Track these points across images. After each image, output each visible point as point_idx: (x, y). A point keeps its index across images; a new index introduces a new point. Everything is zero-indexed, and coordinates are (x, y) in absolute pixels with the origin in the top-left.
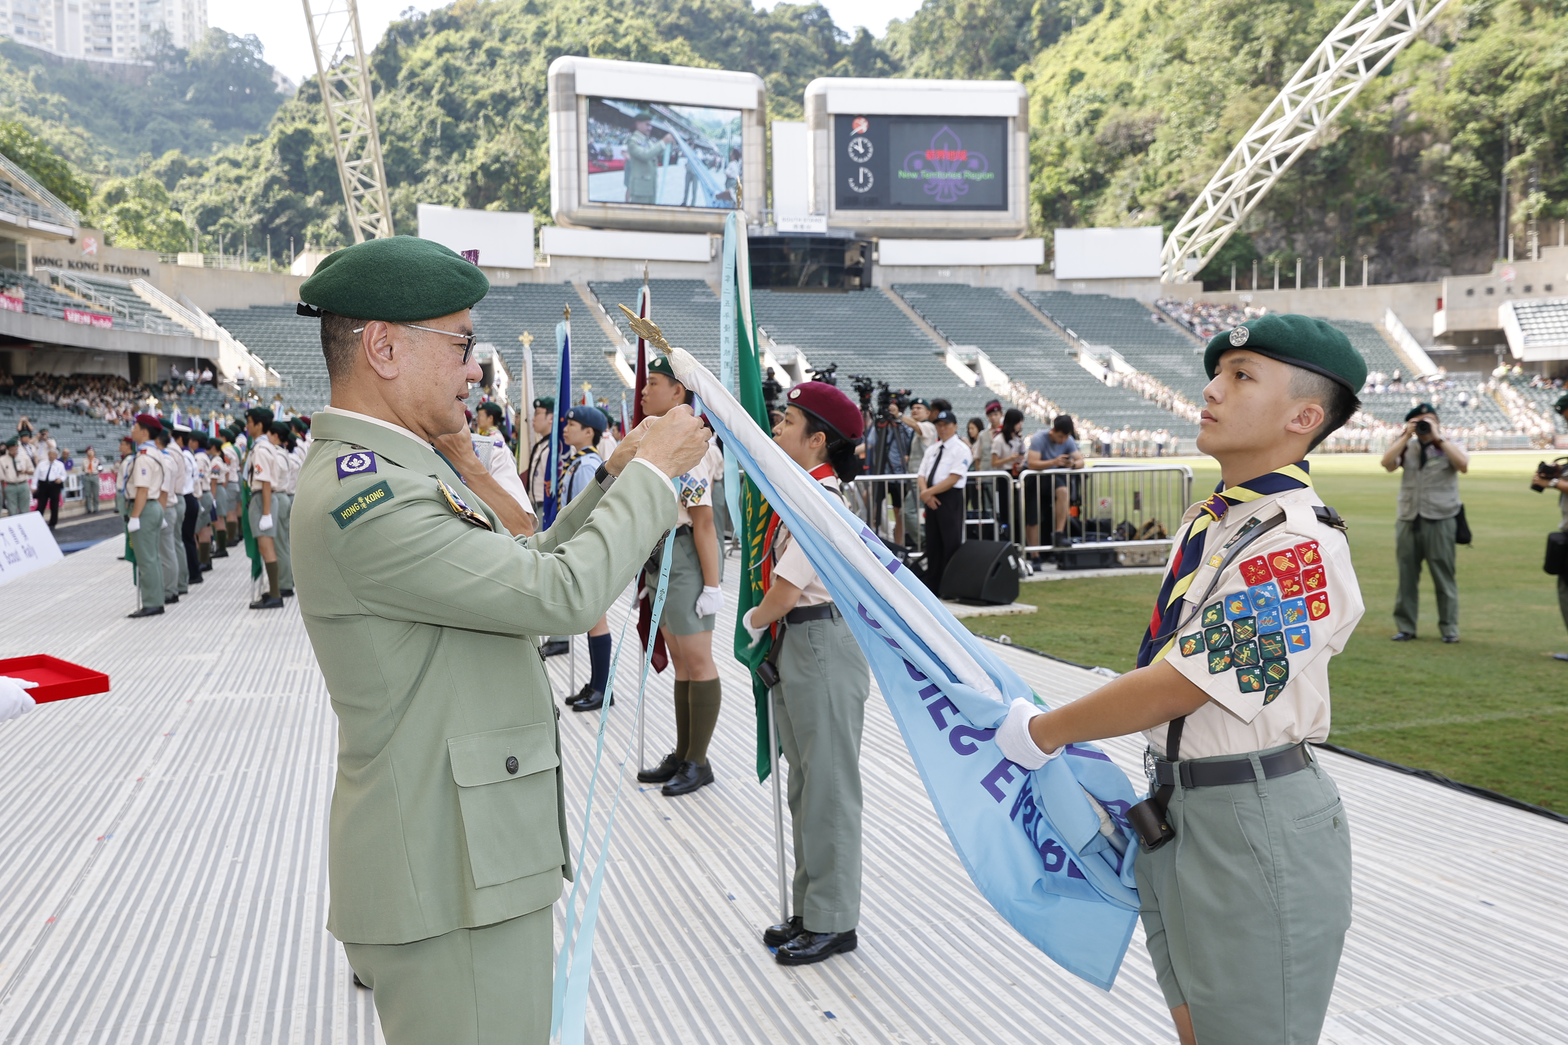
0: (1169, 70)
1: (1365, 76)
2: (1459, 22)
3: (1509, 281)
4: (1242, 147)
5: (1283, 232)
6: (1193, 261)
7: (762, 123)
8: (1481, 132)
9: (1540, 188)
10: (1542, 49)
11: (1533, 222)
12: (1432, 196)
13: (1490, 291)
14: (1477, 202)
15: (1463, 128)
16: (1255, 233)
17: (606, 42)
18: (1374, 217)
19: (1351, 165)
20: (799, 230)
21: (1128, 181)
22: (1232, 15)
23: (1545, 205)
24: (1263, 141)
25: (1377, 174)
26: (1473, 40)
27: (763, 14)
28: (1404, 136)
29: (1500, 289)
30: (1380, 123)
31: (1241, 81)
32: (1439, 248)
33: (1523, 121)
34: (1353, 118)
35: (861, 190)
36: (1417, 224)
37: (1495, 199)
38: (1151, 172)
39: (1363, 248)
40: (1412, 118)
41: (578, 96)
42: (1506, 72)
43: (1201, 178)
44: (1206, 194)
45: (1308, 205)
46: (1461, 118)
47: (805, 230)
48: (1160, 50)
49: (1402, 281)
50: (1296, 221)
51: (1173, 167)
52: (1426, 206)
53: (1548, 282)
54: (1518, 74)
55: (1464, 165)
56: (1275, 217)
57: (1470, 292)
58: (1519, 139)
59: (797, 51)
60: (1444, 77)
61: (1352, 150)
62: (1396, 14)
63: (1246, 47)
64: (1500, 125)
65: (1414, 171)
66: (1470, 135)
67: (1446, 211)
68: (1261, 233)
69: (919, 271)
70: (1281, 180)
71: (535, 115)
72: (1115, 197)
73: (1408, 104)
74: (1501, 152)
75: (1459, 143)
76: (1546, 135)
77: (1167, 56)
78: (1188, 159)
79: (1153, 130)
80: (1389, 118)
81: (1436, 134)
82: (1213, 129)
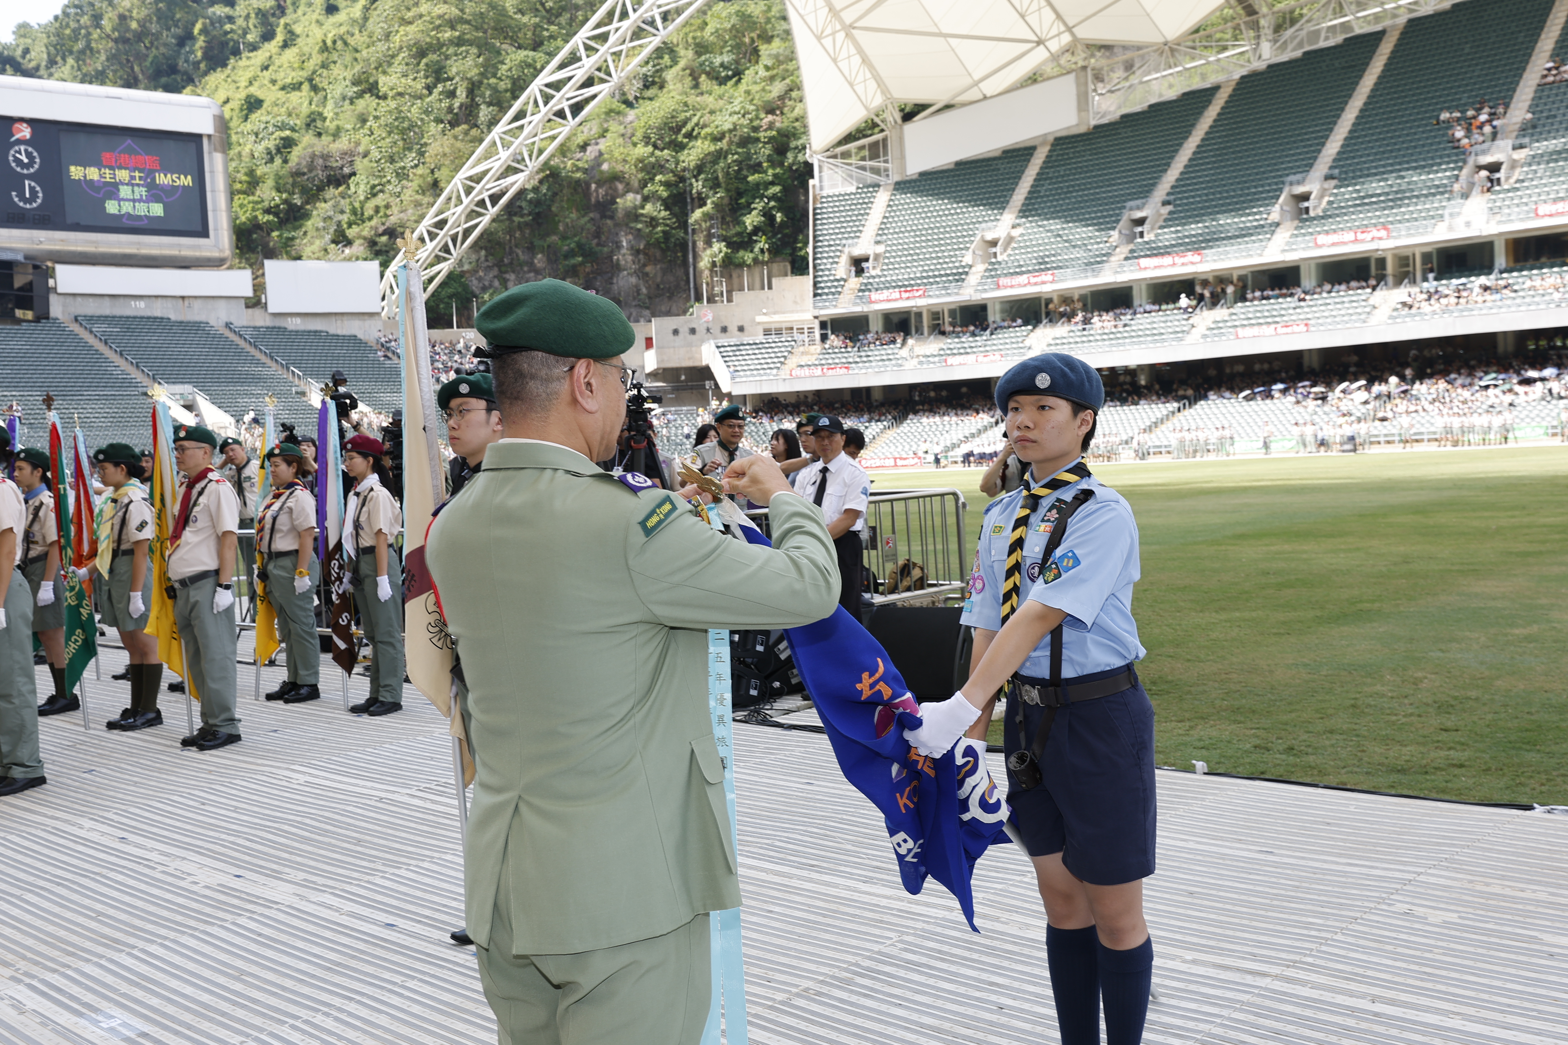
0: (361, 104)
1: (571, 122)
2: (634, 82)
3: (707, 322)
4: (455, 184)
5: (495, 271)
8: (667, 184)
9: (721, 238)
10: (712, 112)
11: (717, 269)
12: (629, 242)
13: (693, 331)
14: (668, 249)
15: (652, 179)
16: (468, 271)
18: (580, 259)
19: (554, 209)
21: (331, 213)
22: (422, 53)
23: (726, 253)
24: (477, 179)
25: (579, 218)
26: (651, 99)
28: (600, 184)
29: (701, 330)
30: (578, 169)
31: (438, 121)
32: (638, 291)
33: (702, 176)
34: (554, 166)
36: (617, 268)
37: (683, 246)
38: (357, 205)
40: (605, 167)
43: (411, 214)
44: (422, 228)
45: (516, 246)
46: (651, 169)
48: (348, 83)
50: (506, 261)
51: (380, 200)
52: (624, 251)
53: (740, 323)
54: (695, 133)
55: (655, 214)
56: (486, 256)
58: (699, 193)
60: (630, 131)
61: (555, 194)
62: (598, 64)
63: (440, 87)
64: (682, 179)
65: (612, 218)
66: (657, 187)
67: (641, 256)
68: (474, 271)
69: (107, 300)
70: (495, 219)
72: (317, 229)
73: (601, 154)
74: (685, 204)
75: (650, 193)
76: (722, 191)
77: (356, 89)
78: (393, 194)
79: (351, 163)
80: (585, 165)
81: (627, 184)
82: (417, 165)
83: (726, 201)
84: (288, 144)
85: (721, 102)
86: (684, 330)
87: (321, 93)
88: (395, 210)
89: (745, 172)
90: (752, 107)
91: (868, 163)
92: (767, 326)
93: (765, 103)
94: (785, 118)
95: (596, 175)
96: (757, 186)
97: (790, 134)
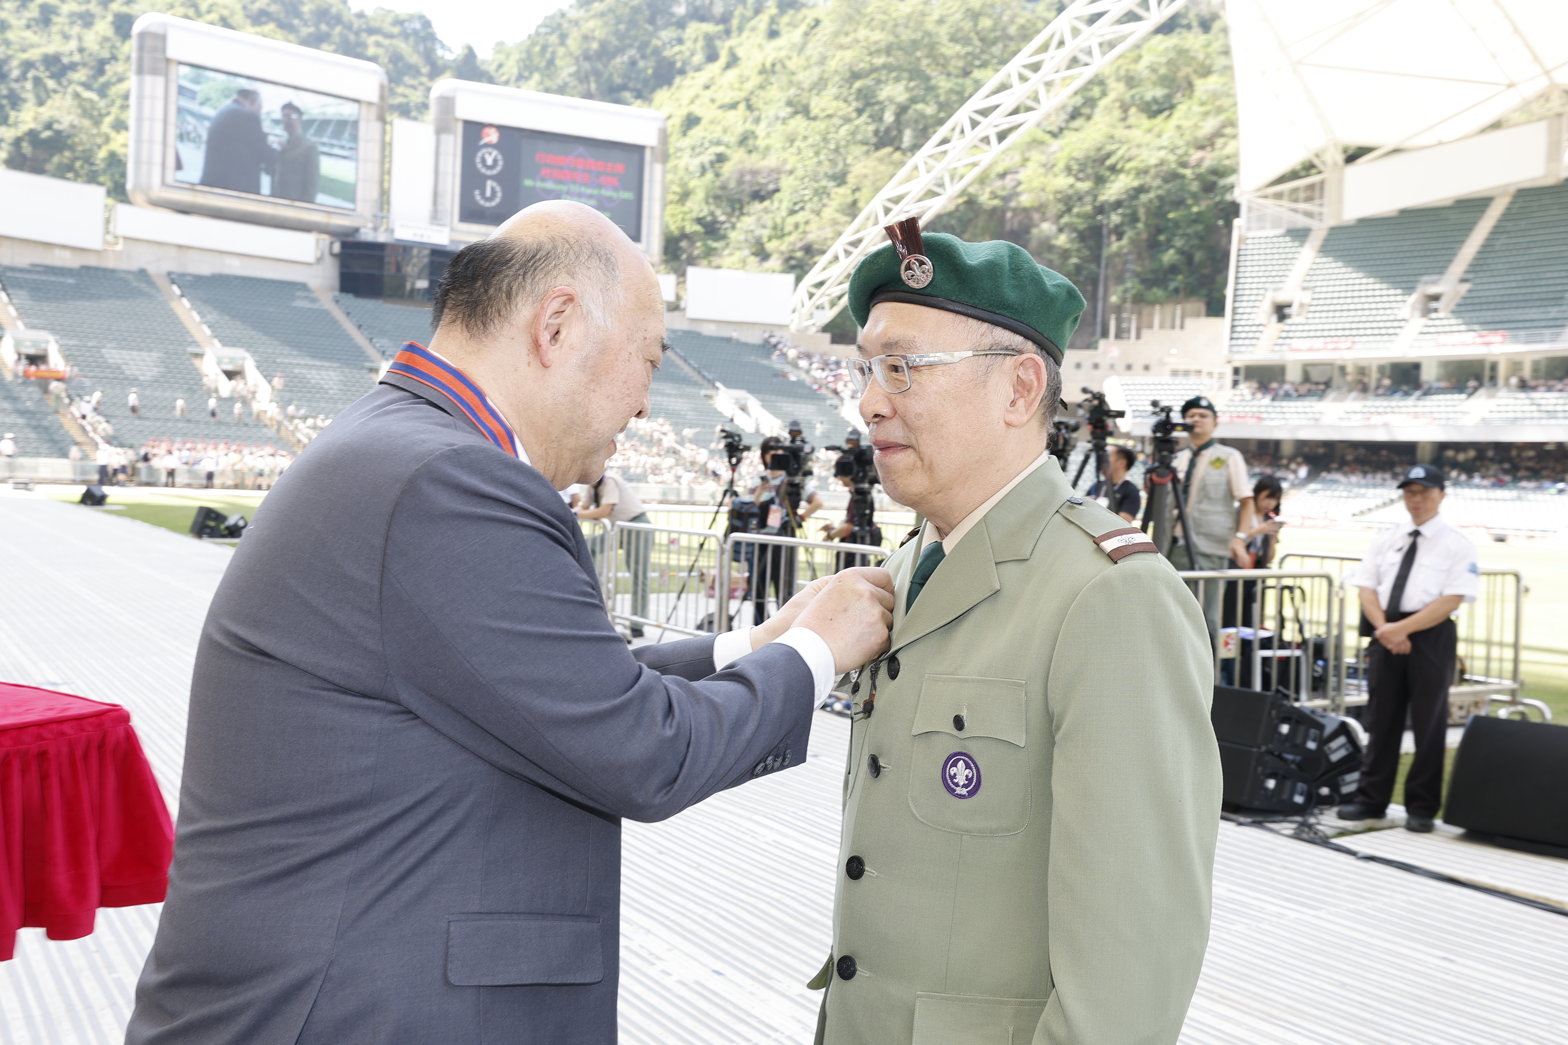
0: (792, 123)
1: (996, 147)
2: (1063, 113)
3: (1112, 358)
4: (874, 204)
7: (382, 119)
8: (1085, 216)
9: (1136, 274)
13: (1096, 366)
15: (1069, 210)
20: (418, 239)
21: (752, 227)
22: (855, 77)
23: (1139, 289)
26: (1076, 130)
28: (1016, 213)
29: (1105, 366)
30: (995, 197)
31: (863, 141)
33: (1121, 210)
34: (971, 190)
35: (488, 205)
37: (1095, 280)
38: (779, 220)
40: (1023, 198)
41: (170, 60)
43: (830, 232)
44: (838, 247)
46: (1068, 201)
47: (425, 240)
48: (782, 103)
51: (800, 217)
53: (1146, 362)
54: (1119, 166)
55: (1068, 246)
57: (1078, 366)
58: (1117, 227)
59: (396, 59)
60: (1052, 161)
61: (969, 219)
62: (1029, 92)
63: (869, 111)
64: (1101, 212)
66: (1075, 218)
71: (97, 86)
72: (739, 242)
73: (1019, 183)
74: (1101, 237)
75: (1067, 225)
76: (1140, 226)
77: (789, 110)
78: (813, 211)
79: (777, 180)
80: (1004, 193)
81: (1044, 213)
82: (839, 185)
83: (1144, 236)
84: (721, 159)
85: (1149, 137)
86: (1087, 365)
87: (756, 113)
88: (812, 227)
89: (1166, 208)
90: (1181, 143)
91: (1302, 206)
92: (1175, 367)
93: (1196, 139)
94: (1216, 154)
95: (1013, 204)
96: (1176, 224)
97: (1219, 172)
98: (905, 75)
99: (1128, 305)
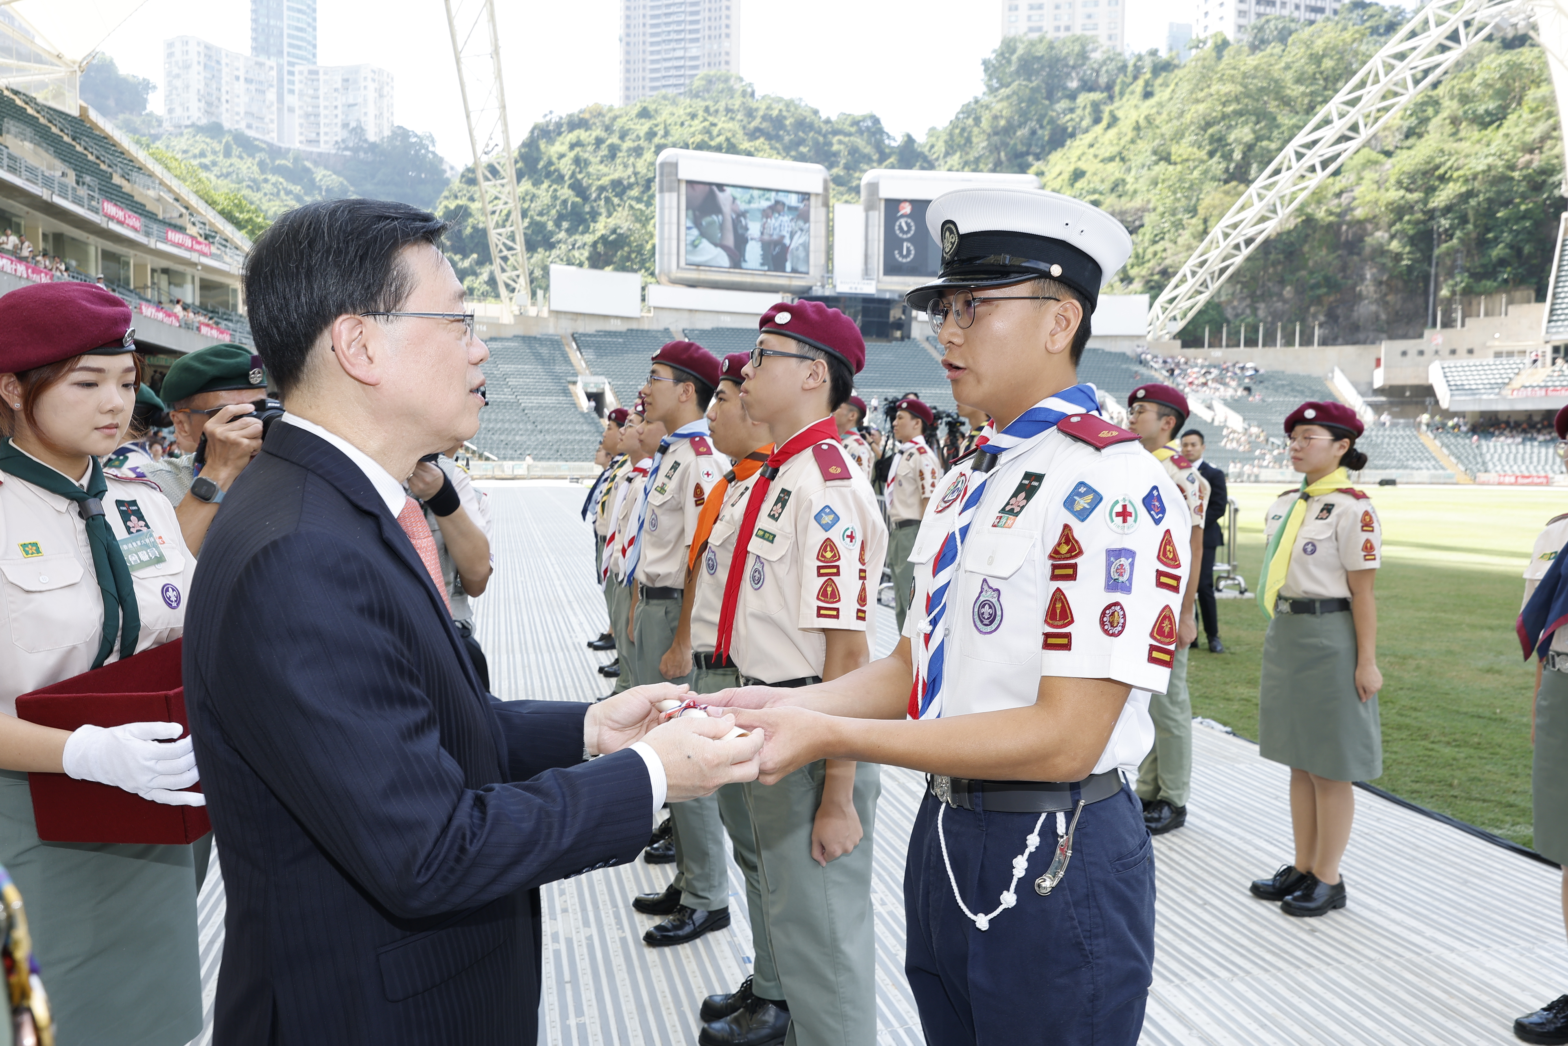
0: (1157, 168)
1: (1321, 175)
2: (1397, 134)
3: (1437, 345)
4: (1216, 231)
5: (1248, 301)
6: (1173, 323)
7: (826, 204)
8: (1415, 223)
9: (1465, 269)
10: (1467, 156)
12: (1373, 275)
13: (1421, 353)
14: (1410, 280)
15: (1400, 219)
16: (1225, 302)
17: (703, 140)
18: (1324, 290)
19: (1306, 248)
20: (853, 291)
22: (1209, 125)
23: (1468, 283)
24: (1235, 226)
25: (1327, 255)
26: (1409, 148)
27: (828, 121)
28: (1350, 226)
29: (1430, 352)
30: (1331, 214)
31: (1214, 179)
32: (1377, 318)
33: (1451, 215)
34: (1309, 210)
35: (904, 261)
36: (1359, 297)
37: (1426, 278)
38: (1140, 251)
39: (1315, 316)
40: (1357, 211)
41: (679, 181)
42: (1437, 173)
43: (1182, 256)
44: (1186, 269)
45: (1269, 280)
46: (1399, 211)
47: (858, 291)
48: (1149, 153)
49: (1347, 343)
50: (1258, 292)
51: (1159, 247)
52: (1367, 282)
53: (1470, 347)
54: (1447, 176)
55: (1400, 250)
56: (1242, 289)
57: (1404, 353)
58: (1446, 230)
59: (854, 151)
60: (1384, 178)
61: (1308, 237)
62: (1349, 125)
63: (1220, 152)
64: (1431, 218)
65: (1359, 254)
66: (1406, 226)
67: (1384, 287)
68: (1229, 302)
70: (1248, 259)
71: (645, 198)
73: (1354, 199)
74: (1432, 239)
75: (1397, 232)
76: (1470, 227)
77: (1154, 158)
78: (1171, 241)
79: (1141, 218)
80: (1338, 210)
81: (1377, 224)
82: (1192, 217)
83: (1474, 235)
85: (1478, 146)
86: (1412, 352)
87: (1128, 163)
88: (1169, 252)
89: (1495, 208)
90: (1509, 149)
92: (1498, 349)
93: (1524, 144)
94: (1544, 156)
95: (1348, 218)
96: (1506, 221)
97: (1549, 171)
98: (1253, 118)
99: (1458, 297)
